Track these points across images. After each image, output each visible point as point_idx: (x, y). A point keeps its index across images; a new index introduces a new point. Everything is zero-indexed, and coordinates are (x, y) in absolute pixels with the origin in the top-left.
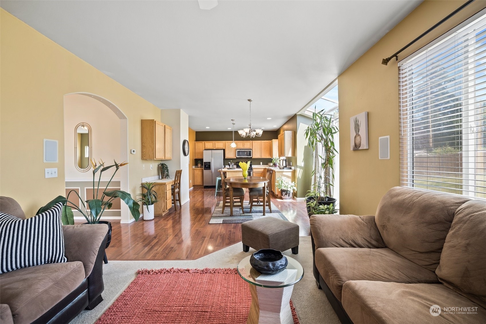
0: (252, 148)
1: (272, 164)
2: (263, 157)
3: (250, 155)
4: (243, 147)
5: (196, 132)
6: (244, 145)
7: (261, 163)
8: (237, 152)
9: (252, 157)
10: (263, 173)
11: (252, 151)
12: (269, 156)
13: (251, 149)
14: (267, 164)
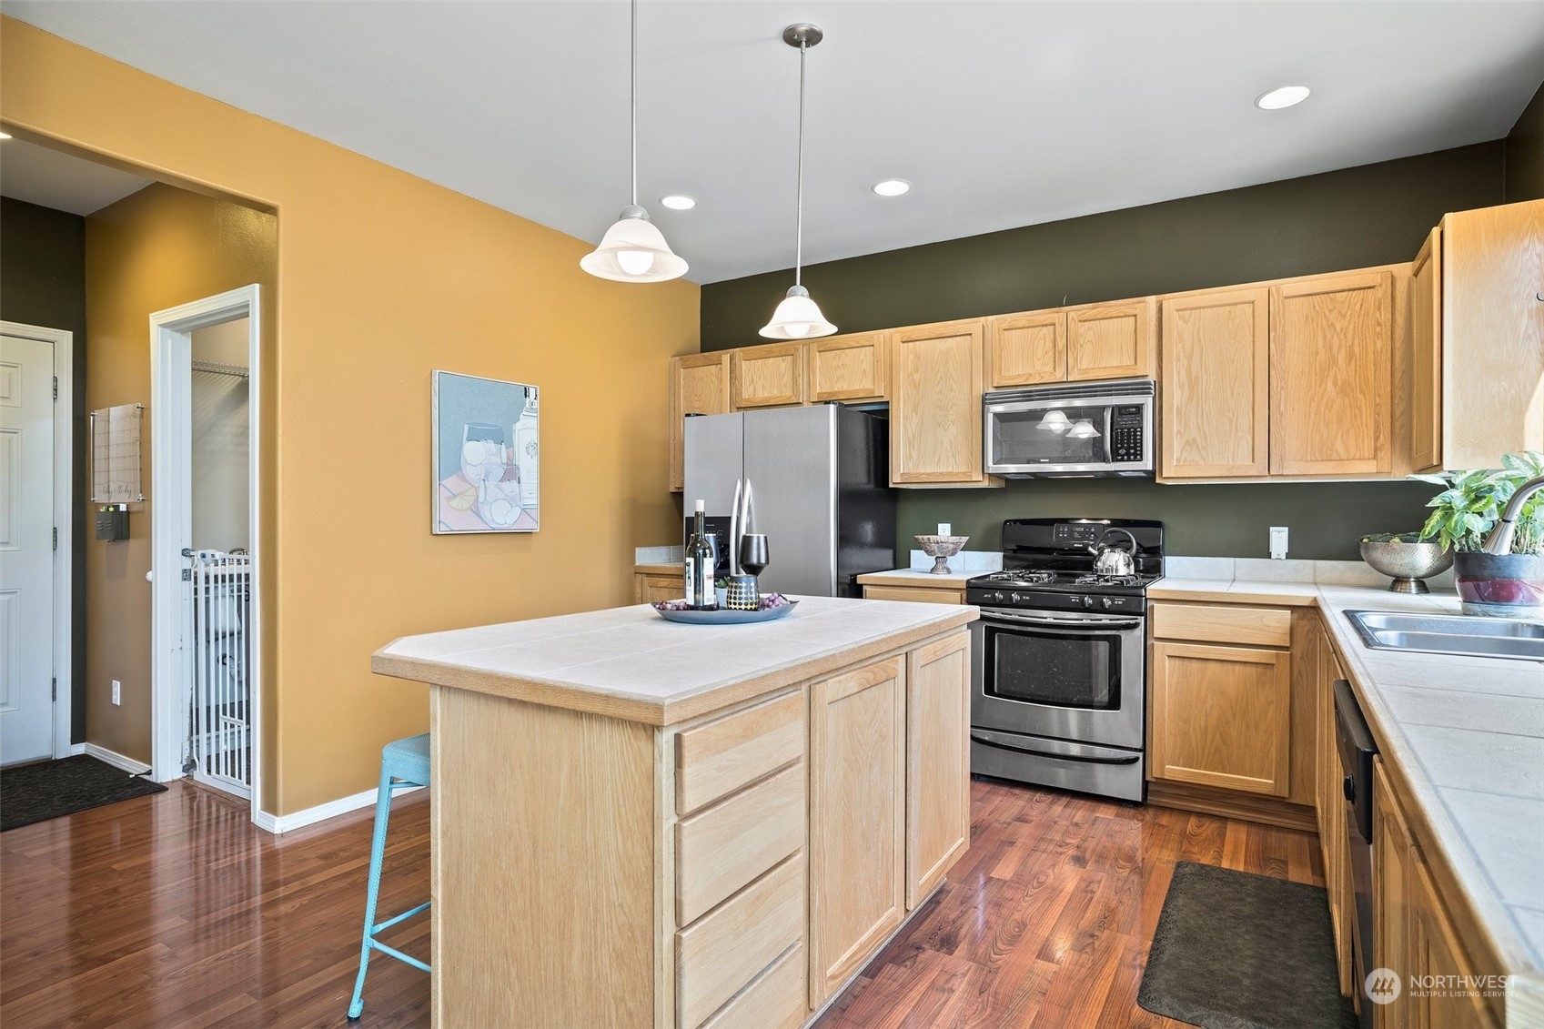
0: (1152, 378)
1: (1422, 556)
2: (1297, 468)
3: (1127, 443)
4: (1060, 375)
5: (703, 287)
6: (1064, 349)
7: (1279, 538)
8: (990, 418)
9: (1151, 476)
10: (1283, 671)
11: (1147, 401)
12: (1385, 454)
13: (1143, 389)
14: (1353, 554)
